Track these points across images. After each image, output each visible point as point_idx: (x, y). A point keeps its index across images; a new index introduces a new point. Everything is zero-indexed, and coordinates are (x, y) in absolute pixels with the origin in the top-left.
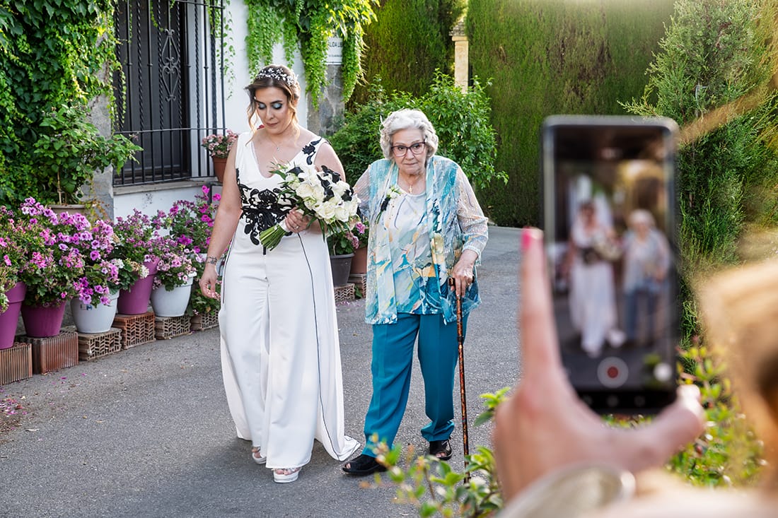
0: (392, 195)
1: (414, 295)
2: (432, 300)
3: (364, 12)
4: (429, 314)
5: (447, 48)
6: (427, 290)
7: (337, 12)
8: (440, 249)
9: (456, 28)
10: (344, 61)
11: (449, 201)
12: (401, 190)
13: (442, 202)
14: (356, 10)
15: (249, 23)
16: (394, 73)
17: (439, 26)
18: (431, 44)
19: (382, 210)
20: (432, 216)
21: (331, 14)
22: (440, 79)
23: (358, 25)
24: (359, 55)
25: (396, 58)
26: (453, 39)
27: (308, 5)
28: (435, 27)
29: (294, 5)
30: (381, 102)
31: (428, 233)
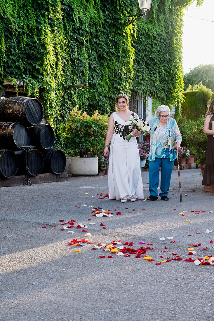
0: (158, 127)
1: (162, 153)
2: (167, 154)
3: (181, 100)
4: (166, 158)
5: (205, 109)
6: (166, 151)
7: (175, 100)
8: (170, 141)
9: (208, 103)
10: (176, 113)
11: (173, 129)
12: (160, 126)
13: (171, 129)
14: (179, 99)
15: (153, 104)
16: (189, 116)
17: (203, 102)
18: (200, 108)
19: (155, 130)
20: (168, 132)
21: (173, 101)
22: (202, 116)
23: (180, 103)
24: (180, 111)
25: (189, 112)
26: (207, 106)
27: (167, 99)
28: (202, 103)
29: (164, 99)
30: (186, 123)
31: (167, 137)
